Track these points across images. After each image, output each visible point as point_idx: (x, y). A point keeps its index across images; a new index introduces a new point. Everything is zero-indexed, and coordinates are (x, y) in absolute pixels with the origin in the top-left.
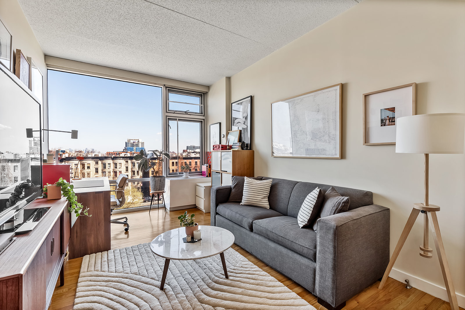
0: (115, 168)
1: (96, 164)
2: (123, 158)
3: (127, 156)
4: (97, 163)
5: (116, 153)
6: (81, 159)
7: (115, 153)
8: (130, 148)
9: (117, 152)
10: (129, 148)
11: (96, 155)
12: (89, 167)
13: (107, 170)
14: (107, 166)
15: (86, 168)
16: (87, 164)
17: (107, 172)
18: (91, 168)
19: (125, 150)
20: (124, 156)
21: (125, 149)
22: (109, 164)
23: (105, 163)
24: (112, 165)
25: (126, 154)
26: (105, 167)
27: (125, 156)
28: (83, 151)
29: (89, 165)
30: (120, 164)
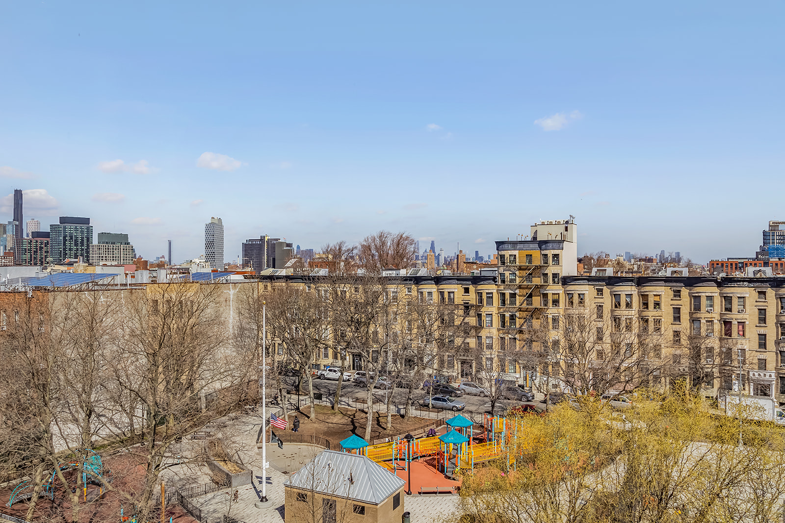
0: (726, 309)
1: (675, 296)
2: (751, 281)
3: (763, 276)
4: (677, 294)
5: (736, 264)
6: (641, 282)
7: (731, 264)
8: (777, 249)
9: (739, 261)
10: (774, 249)
11: (675, 272)
12: (657, 305)
13: (703, 315)
14: (704, 302)
15: (651, 305)
16: (655, 295)
17: (703, 321)
18: (663, 305)
19: (763, 257)
20: (753, 276)
21: (763, 251)
22: (710, 298)
23: (700, 294)
24: (717, 301)
25: (760, 271)
26: (698, 308)
27: (758, 276)
28: (655, 258)
29: (657, 299)
30: (742, 300)
